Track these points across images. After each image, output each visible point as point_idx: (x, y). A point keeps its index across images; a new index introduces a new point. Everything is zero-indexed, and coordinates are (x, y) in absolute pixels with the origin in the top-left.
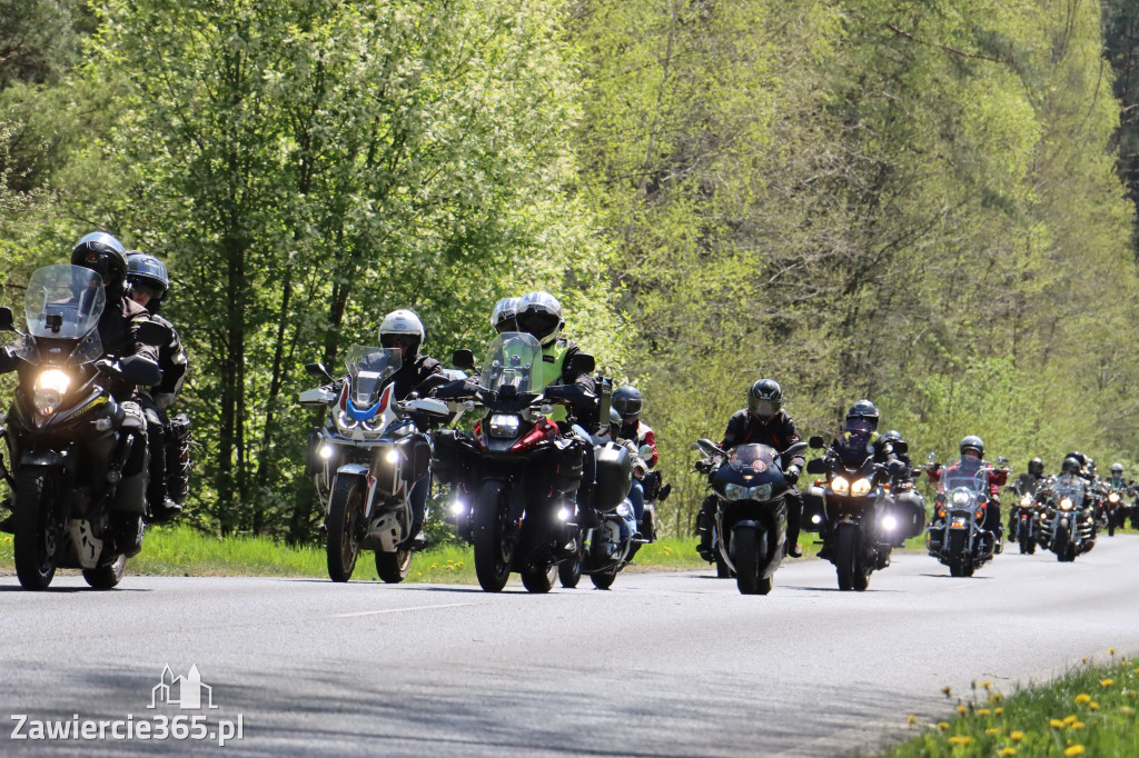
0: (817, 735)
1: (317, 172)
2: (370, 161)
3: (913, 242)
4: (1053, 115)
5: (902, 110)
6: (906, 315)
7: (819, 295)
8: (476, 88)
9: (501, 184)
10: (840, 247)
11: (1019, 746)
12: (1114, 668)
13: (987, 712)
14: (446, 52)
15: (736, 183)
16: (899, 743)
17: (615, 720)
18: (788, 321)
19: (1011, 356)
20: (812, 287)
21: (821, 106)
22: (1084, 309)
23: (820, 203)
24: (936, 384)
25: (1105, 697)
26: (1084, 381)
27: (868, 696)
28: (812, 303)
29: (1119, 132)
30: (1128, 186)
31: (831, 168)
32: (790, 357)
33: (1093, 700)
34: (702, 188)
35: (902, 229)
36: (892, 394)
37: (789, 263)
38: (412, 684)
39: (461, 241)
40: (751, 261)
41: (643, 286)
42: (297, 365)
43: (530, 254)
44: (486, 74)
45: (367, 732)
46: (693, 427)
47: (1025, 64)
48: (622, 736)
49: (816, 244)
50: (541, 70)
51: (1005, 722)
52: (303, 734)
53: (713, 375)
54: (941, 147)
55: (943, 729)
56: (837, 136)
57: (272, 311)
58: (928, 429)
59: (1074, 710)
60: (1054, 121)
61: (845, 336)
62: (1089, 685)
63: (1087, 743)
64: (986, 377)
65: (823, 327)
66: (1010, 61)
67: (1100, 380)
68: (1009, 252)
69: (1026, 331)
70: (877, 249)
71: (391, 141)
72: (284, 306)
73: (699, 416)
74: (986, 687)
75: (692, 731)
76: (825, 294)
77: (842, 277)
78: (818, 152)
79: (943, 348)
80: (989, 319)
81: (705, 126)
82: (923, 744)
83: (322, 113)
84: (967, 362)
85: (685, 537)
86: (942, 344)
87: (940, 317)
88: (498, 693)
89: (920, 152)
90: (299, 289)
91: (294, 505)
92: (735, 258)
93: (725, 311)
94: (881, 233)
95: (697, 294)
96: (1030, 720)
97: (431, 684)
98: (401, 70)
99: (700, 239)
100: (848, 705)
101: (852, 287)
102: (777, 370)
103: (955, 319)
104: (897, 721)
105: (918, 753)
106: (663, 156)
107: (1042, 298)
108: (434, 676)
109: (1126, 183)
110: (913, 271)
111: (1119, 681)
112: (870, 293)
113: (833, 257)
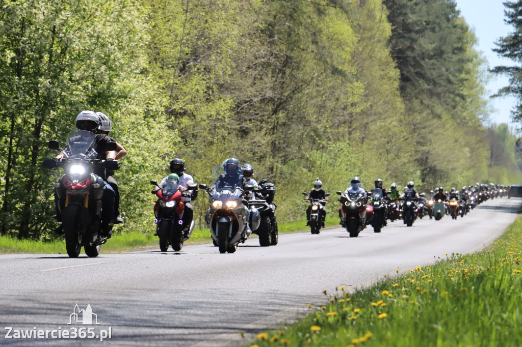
0: (267, 315)
1: (25, 66)
2: (50, 60)
3: (301, 91)
4: (361, 31)
5: (294, 31)
6: (300, 124)
7: (261, 116)
8: (99, 26)
9: (113, 70)
10: (269, 94)
11: (358, 315)
12: (398, 279)
13: (343, 300)
14: (84, 10)
15: (221, 66)
16: (304, 317)
17: (175, 312)
18: (247, 128)
19: (348, 141)
20: (257, 112)
21: (257, 30)
22: (379, 118)
23: (259, 74)
24: (315, 155)
25: (395, 292)
26: (380, 151)
27: (289, 296)
28: (258, 120)
29: (391, 38)
30: (396, 63)
31: (264, 58)
32: (248, 145)
33: (390, 293)
34: (205, 69)
35: (296, 85)
36: (296, 160)
37: (246, 102)
38: (80, 300)
39: (95, 96)
40: (230, 101)
41: (180, 114)
42: (20, 156)
43: (128, 102)
44: (104, 20)
45: (59, 323)
46: (205, 178)
47: (348, 8)
48: (178, 320)
49: (258, 93)
50: (129, 18)
51: (351, 305)
52: (29, 325)
53: (214, 154)
54: (312, 47)
55: (324, 309)
56: (266, 43)
57: (6, 131)
58: (312, 175)
59: (382, 298)
60: (362, 34)
61: (273, 134)
62: (388, 287)
63: (388, 313)
64: (337, 151)
65: (263, 130)
66: (341, 7)
67: (387, 150)
68: (346, 94)
69: (354, 129)
70: (286, 94)
71: (59, 51)
72: (12, 128)
73: (208, 173)
74: (343, 290)
75: (210, 316)
76: (264, 116)
77: (270, 108)
78: (257, 51)
79: (317, 139)
80: (336, 125)
81: (206, 40)
82: (315, 316)
83: (25, 39)
84: (328, 144)
85: (204, 229)
86: (317, 137)
87: (315, 124)
88: (120, 303)
89: (303, 50)
90: (19, 121)
91: (20, 221)
92: (222, 100)
93: (218, 125)
94: (287, 87)
95: (205, 117)
96: (362, 304)
97: (88, 299)
98: (61, 17)
99: (206, 92)
100: (281, 301)
101: (275, 112)
102: (243, 151)
103: (322, 125)
104: (303, 307)
105: (313, 321)
106: (187, 54)
107: (360, 115)
108: (90, 296)
109: (396, 61)
110: (303, 104)
111: (401, 284)
112: (284, 114)
113: (266, 98)
